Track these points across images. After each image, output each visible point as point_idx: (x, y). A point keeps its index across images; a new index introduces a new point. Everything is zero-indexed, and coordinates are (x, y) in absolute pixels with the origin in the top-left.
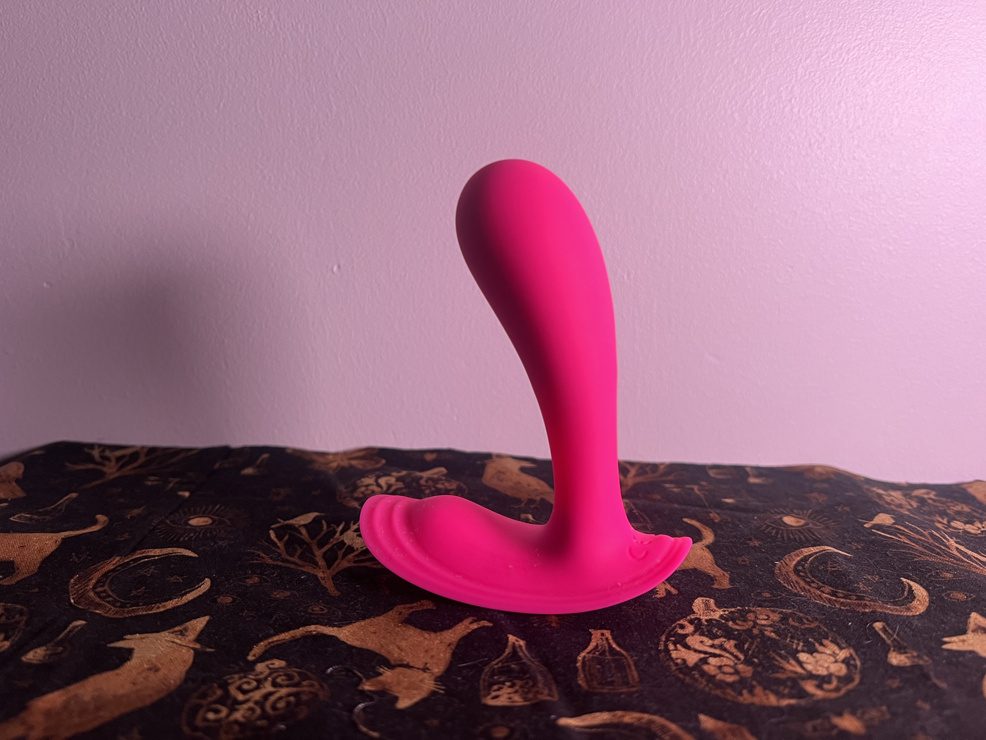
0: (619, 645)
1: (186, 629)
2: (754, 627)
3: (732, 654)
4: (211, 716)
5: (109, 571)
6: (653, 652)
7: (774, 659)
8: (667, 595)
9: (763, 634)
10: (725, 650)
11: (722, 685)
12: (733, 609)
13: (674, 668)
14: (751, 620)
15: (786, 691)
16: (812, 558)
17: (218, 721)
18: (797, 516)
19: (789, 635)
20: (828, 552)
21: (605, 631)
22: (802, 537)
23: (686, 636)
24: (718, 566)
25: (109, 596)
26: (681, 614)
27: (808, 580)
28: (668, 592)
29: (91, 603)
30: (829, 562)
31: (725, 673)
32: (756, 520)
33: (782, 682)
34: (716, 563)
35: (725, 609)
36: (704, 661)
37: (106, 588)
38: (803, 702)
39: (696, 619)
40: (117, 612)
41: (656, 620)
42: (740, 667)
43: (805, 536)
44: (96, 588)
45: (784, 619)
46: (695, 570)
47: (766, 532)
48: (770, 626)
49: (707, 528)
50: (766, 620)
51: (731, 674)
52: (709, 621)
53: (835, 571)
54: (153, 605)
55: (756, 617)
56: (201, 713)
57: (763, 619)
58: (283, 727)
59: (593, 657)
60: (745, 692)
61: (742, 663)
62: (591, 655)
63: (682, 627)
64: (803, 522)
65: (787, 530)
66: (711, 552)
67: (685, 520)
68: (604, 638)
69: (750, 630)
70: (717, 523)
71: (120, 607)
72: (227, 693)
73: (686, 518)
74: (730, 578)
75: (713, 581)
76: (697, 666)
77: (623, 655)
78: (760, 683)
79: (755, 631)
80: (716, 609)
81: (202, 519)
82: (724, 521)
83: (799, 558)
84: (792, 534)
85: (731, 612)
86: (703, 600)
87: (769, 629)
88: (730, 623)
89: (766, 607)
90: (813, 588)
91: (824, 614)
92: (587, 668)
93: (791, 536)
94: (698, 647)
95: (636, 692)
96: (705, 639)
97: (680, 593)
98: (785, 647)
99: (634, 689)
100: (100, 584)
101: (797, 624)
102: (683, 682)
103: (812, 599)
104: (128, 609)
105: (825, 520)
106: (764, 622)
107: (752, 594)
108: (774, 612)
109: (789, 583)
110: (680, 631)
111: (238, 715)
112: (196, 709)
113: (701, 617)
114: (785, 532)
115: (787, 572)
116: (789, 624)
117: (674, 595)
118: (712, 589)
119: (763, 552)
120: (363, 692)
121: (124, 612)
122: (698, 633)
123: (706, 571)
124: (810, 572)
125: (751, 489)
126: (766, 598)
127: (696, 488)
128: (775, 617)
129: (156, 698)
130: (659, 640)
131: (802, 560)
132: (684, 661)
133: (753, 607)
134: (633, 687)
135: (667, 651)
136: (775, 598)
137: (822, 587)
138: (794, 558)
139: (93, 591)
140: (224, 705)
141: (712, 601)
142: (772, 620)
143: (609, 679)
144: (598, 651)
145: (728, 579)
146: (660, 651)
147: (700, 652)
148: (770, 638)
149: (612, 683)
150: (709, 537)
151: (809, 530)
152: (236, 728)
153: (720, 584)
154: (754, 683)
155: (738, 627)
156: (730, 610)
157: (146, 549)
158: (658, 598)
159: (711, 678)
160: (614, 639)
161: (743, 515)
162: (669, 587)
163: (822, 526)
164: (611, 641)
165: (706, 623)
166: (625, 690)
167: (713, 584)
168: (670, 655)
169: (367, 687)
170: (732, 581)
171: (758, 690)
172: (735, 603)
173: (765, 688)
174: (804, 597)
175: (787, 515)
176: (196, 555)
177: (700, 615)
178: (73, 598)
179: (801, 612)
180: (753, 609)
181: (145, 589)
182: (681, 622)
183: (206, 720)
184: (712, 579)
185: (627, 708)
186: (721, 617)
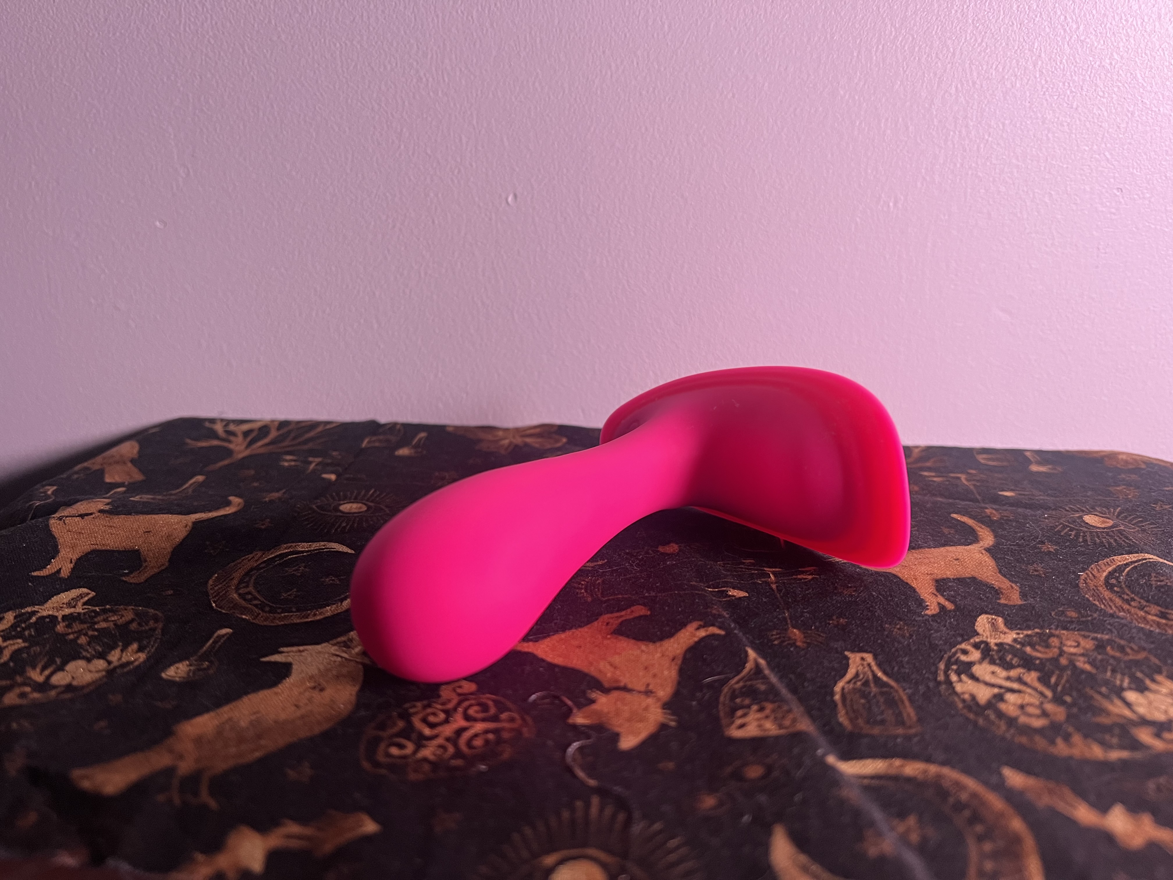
0: (885, 673)
1: (350, 640)
2: (1060, 655)
3: (1035, 689)
4: (394, 751)
5: (252, 569)
6: (931, 684)
7: (1092, 698)
8: (940, 611)
9: (1075, 667)
10: (1025, 684)
11: (1028, 730)
12: (1029, 632)
13: (960, 705)
14: (1055, 647)
15: (1115, 741)
16: (1128, 569)
17: (404, 757)
18: (1102, 515)
19: (1109, 668)
20: (1150, 562)
21: (865, 655)
22: (1112, 541)
23: (971, 664)
24: (1005, 576)
25: (256, 598)
26: (962, 636)
27: (1126, 597)
28: (942, 607)
29: (236, 606)
30: (1153, 575)
31: (1030, 715)
32: (1045, 518)
33: (1107, 729)
34: (1000, 572)
35: (1018, 631)
36: (1000, 698)
37: (251, 589)
38: (1138, 755)
39: (982, 642)
40: (266, 619)
41: (930, 642)
42: (1049, 707)
43: (1115, 540)
44: (239, 589)
45: (1100, 646)
46: (973, 579)
47: (1062, 534)
48: (1083, 655)
49: (983, 527)
50: (1075, 647)
51: (1038, 717)
52: (1000, 645)
53: (1162, 587)
54: (309, 612)
55: (1061, 643)
56: (382, 746)
57: (1071, 646)
58: (483, 767)
59: (854, 689)
60: (1059, 741)
61: (1049, 702)
62: (851, 686)
63: (965, 652)
64: (1111, 523)
65: (1091, 533)
66: (992, 557)
67: (954, 516)
68: (865, 663)
69: (1055, 660)
70: (996, 521)
71: (270, 612)
72: (410, 724)
73: (956, 513)
74: (1020, 592)
75: (998, 594)
76: (990, 704)
77: (892, 687)
78: (1078, 729)
79: (1063, 661)
80: (1007, 630)
81: (355, 506)
82: (1005, 518)
83: (1110, 569)
84: (1098, 537)
85: (1027, 636)
86: (988, 618)
87: (1082, 659)
88: (1028, 649)
89: (1074, 630)
90: (1135, 607)
91: (1153, 643)
92: (848, 702)
93: (1098, 541)
94: (988, 678)
95: (916, 735)
96: (998, 670)
97: (958, 608)
98: (1106, 683)
99: (913, 731)
100: (244, 585)
101: (1118, 654)
102: (975, 724)
103: (1134, 621)
104: (279, 616)
105: (1141, 522)
106: (1072, 650)
107: (1053, 613)
108: (1085, 637)
109: (1101, 600)
110: (963, 658)
111: (427, 752)
112: (376, 741)
113: (989, 640)
114: (1088, 534)
115: (1096, 586)
116: (1107, 654)
117: (950, 611)
118: (999, 604)
119: (1060, 560)
120: (575, 727)
121: (275, 618)
122: (987, 660)
123: (988, 581)
124: (1129, 587)
125: (1035, 479)
126: (1071, 618)
127: (963, 477)
128: (1088, 644)
129: (326, 726)
130: (937, 668)
131: (1115, 571)
132: (973, 697)
133: (1056, 629)
134: (910, 727)
135: (949, 683)
136: (1084, 619)
137: (1146, 606)
138: (1104, 568)
139: (236, 592)
140: (409, 739)
141: (1000, 620)
142: (1084, 648)
143: (879, 718)
144: (860, 680)
145: (1018, 592)
146: (939, 683)
147: (993, 686)
148: (1083, 671)
149: (883, 722)
150: (988, 539)
151: (1120, 532)
152: (426, 767)
153: (1008, 598)
154: (1071, 729)
155: (1039, 655)
156: (1025, 632)
157: (293, 542)
158: (929, 616)
159: (1011, 722)
160: (879, 665)
161: (1028, 512)
162: (942, 600)
163: (1137, 529)
164: (875, 668)
165: (995, 648)
166: (900, 731)
167: (1000, 599)
168: (954, 688)
169: (579, 719)
170: (1024, 595)
171: (1077, 738)
172: (1031, 623)
173: (1086, 736)
174: (1122, 619)
175: (1089, 513)
176: (353, 552)
177: (987, 637)
178: (214, 602)
179: (1121, 638)
180: (1057, 632)
181: (297, 591)
182: (963, 646)
183: (388, 755)
184: (997, 592)
185: (907, 755)
186: (1015, 640)
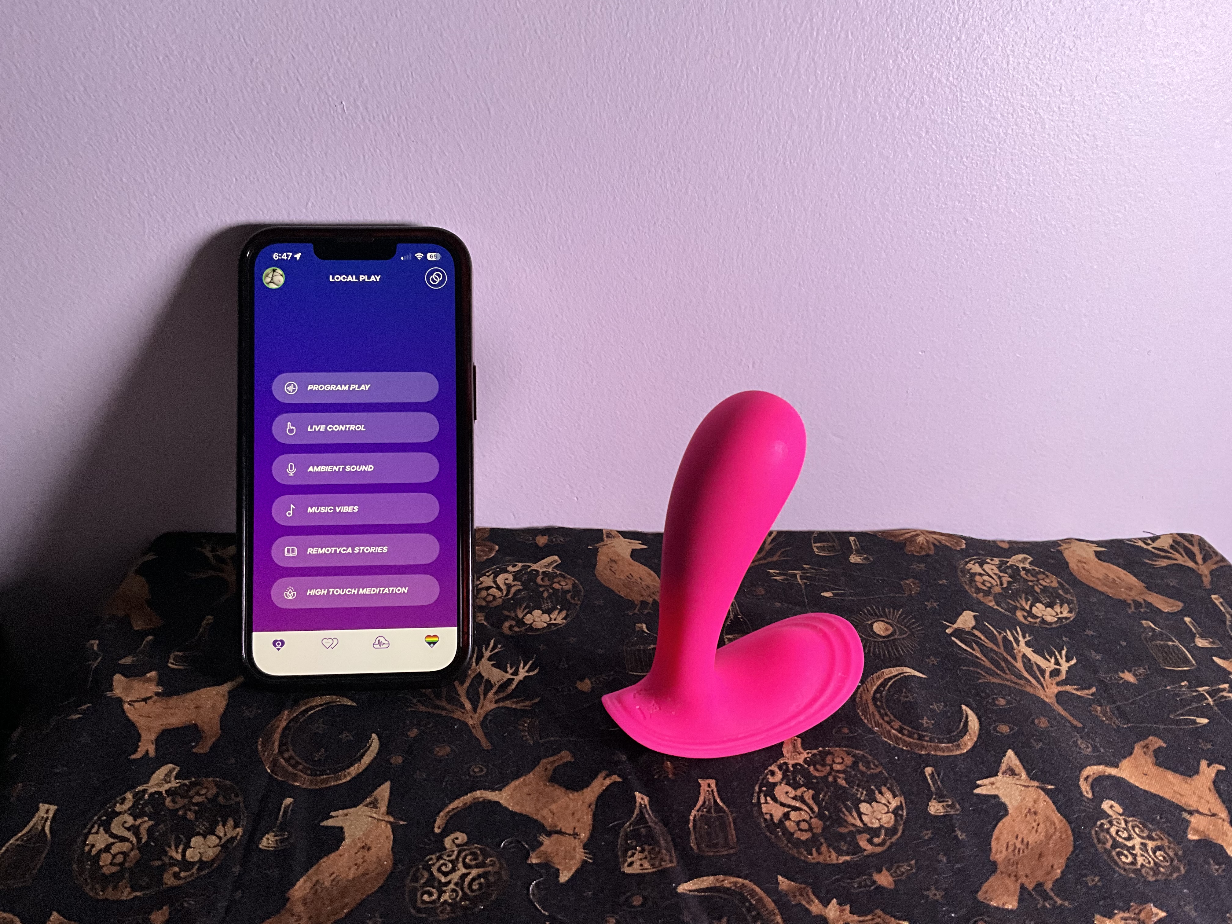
0: (721, 799)
1: (376, 800)
2: (830, 774)
3: (810, 807)
4: (426, 898)
5: (285, 729)
6: (748, 806)
7: (841, 811)
9: (836, 783)
10: (804, 802)
11: (798, 843)
13: (763, 825)
14: (828, 765)
15: (845, 848)
17: (433, 902)
19: (857, 782)
21: (711, 782)
23: (774, 785)
25: (298, 763)
26: (773, 757)
27: (883, 712)
29: (286, 773)
31: (801, 830)
33: (843, 838)
35: (809, 751)
36: (787, 816)
37: (291, 752)
38: (855, 858)
39: (785, 764)
40: (312, 783)
42: (814, 822)
44: (283, 753)
48: (843, 772)
50: (840, 764)
51: (806, 831)
52: (795, 766)
54: (340, 773)
55: (833, 760)
56: (419, 895)
58: (482, 907)
59: (701, 815)
60: (814, 850)
61: (815, 818)
63: (773, 775)
64: (891, 630)
68: (710, 790)
69: (826, 778)
71: (312, 775)
72: (431, 874)
76: (780, 822)
77: (725, 812)
78: (826, 840)
79: (831, 778)
80: (802, 752)
83: (880, 682)
85: (813, 755)
87: (842, 775)
88: (811, 769)
89: (844, 747)
92: (697, 829)
94: (783, 798)
95: (734, 854)
96: (790, 789)
98: (852, 796)
99: (732, 851)
100: (284, 747)
101: (864, 769)
102: (769, 842)
103: (883, 735)
104: (320, 779)
106: (838, 767)
108: (848, 753)
109: (867, 716)
110: (771, 780)
111: (446, 897)
112: (414, 892)
113: (789, 761)
115: (866, 700)
116: (858, 769)
121: (317, 782)
122: (785, 781)
125: (851, 574)
126: (844, 734)
127: (798, 574)
128: (849, 761)
129: (381, 882)
130: (754, 792)
131: (882, 684)
132: (771, 817)
133: (833, 748)
134: (732, 848)
135: (759, 803)
136: (852, 736)
140: (433, 887)
141: (799, 741)
142: (846, 765)
143: (715, 841)
144: (706, 807)
146: (753, 806)
147: (784, 805)
148: (840, 787)
149: (716, 845)
152: (448, 909)
154: (822, 839)
155: (817, 774)
156: (813, 752)
159: (790, 836)
160: (718, 790)
165: (792, 769)
166: (726, 852)
168: (761, 810)
169: (534, 859)
171: (824, 847)
173: (829, 845)
174: (876, 734)
175: (878, 619)
176: (355, 705)
178: (269, 767)
181: (326, 751)
182: (773, 768)
183: (424, 902)
185: (726, 870)
186: (805, 760)
